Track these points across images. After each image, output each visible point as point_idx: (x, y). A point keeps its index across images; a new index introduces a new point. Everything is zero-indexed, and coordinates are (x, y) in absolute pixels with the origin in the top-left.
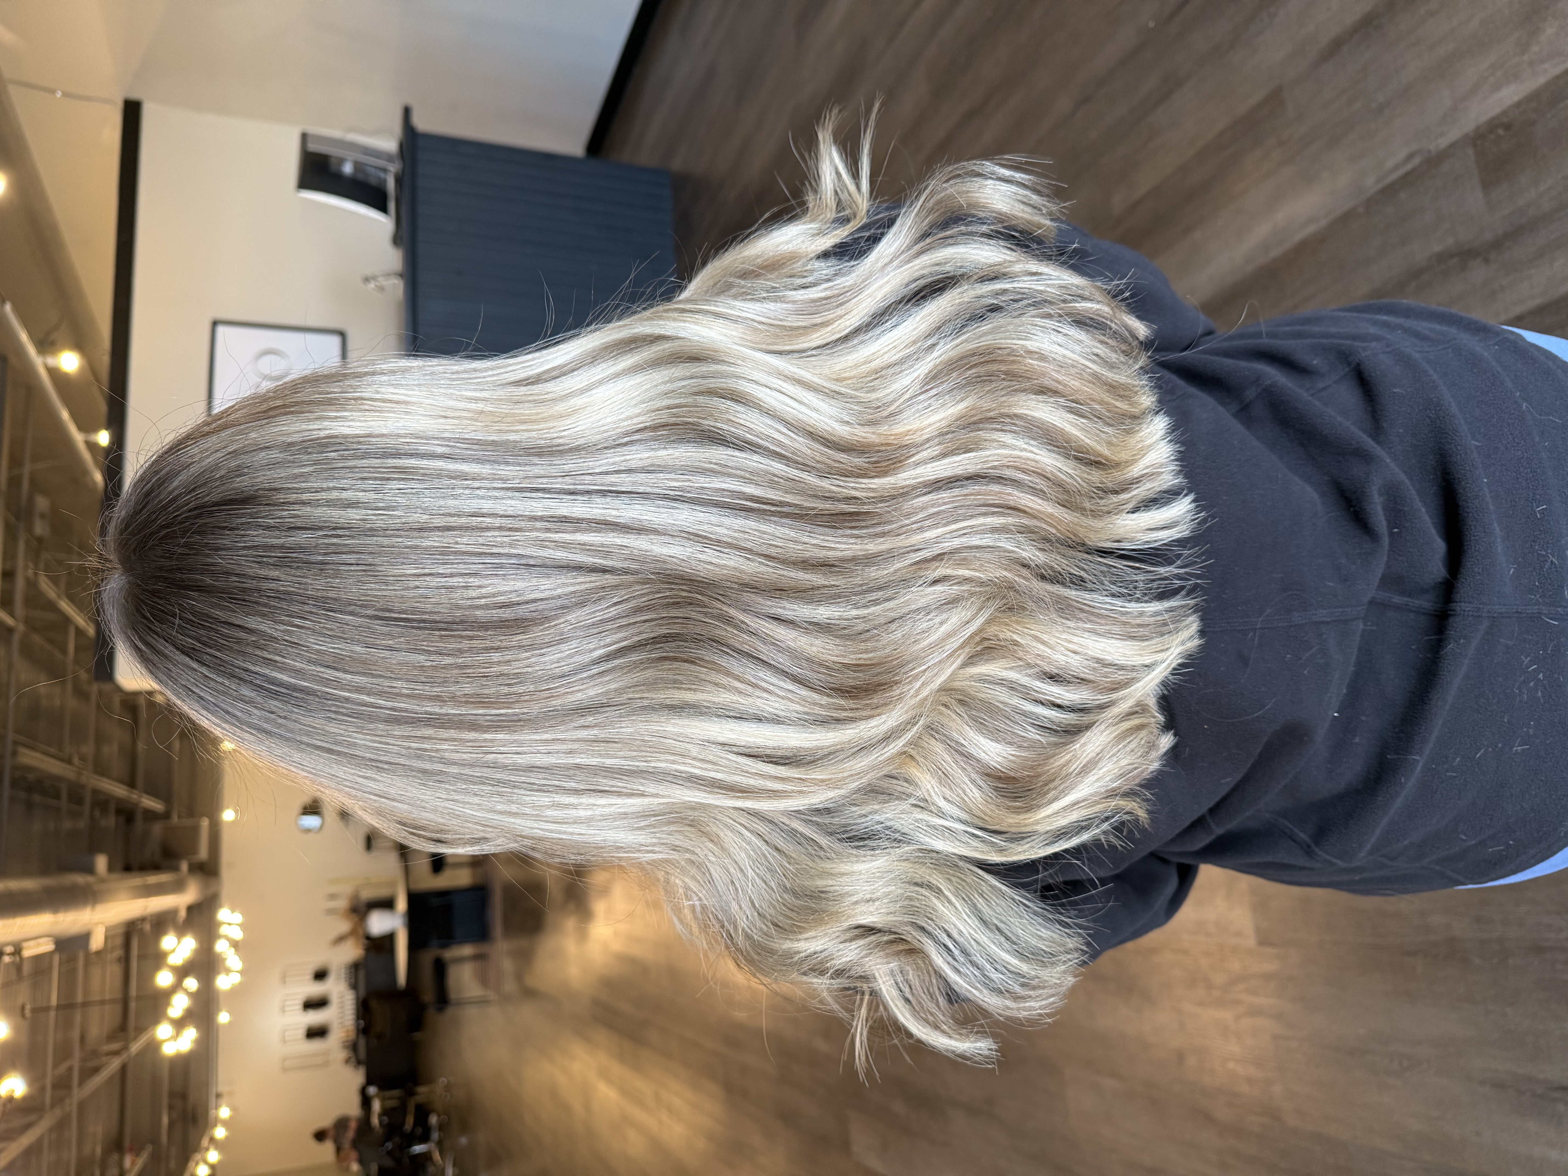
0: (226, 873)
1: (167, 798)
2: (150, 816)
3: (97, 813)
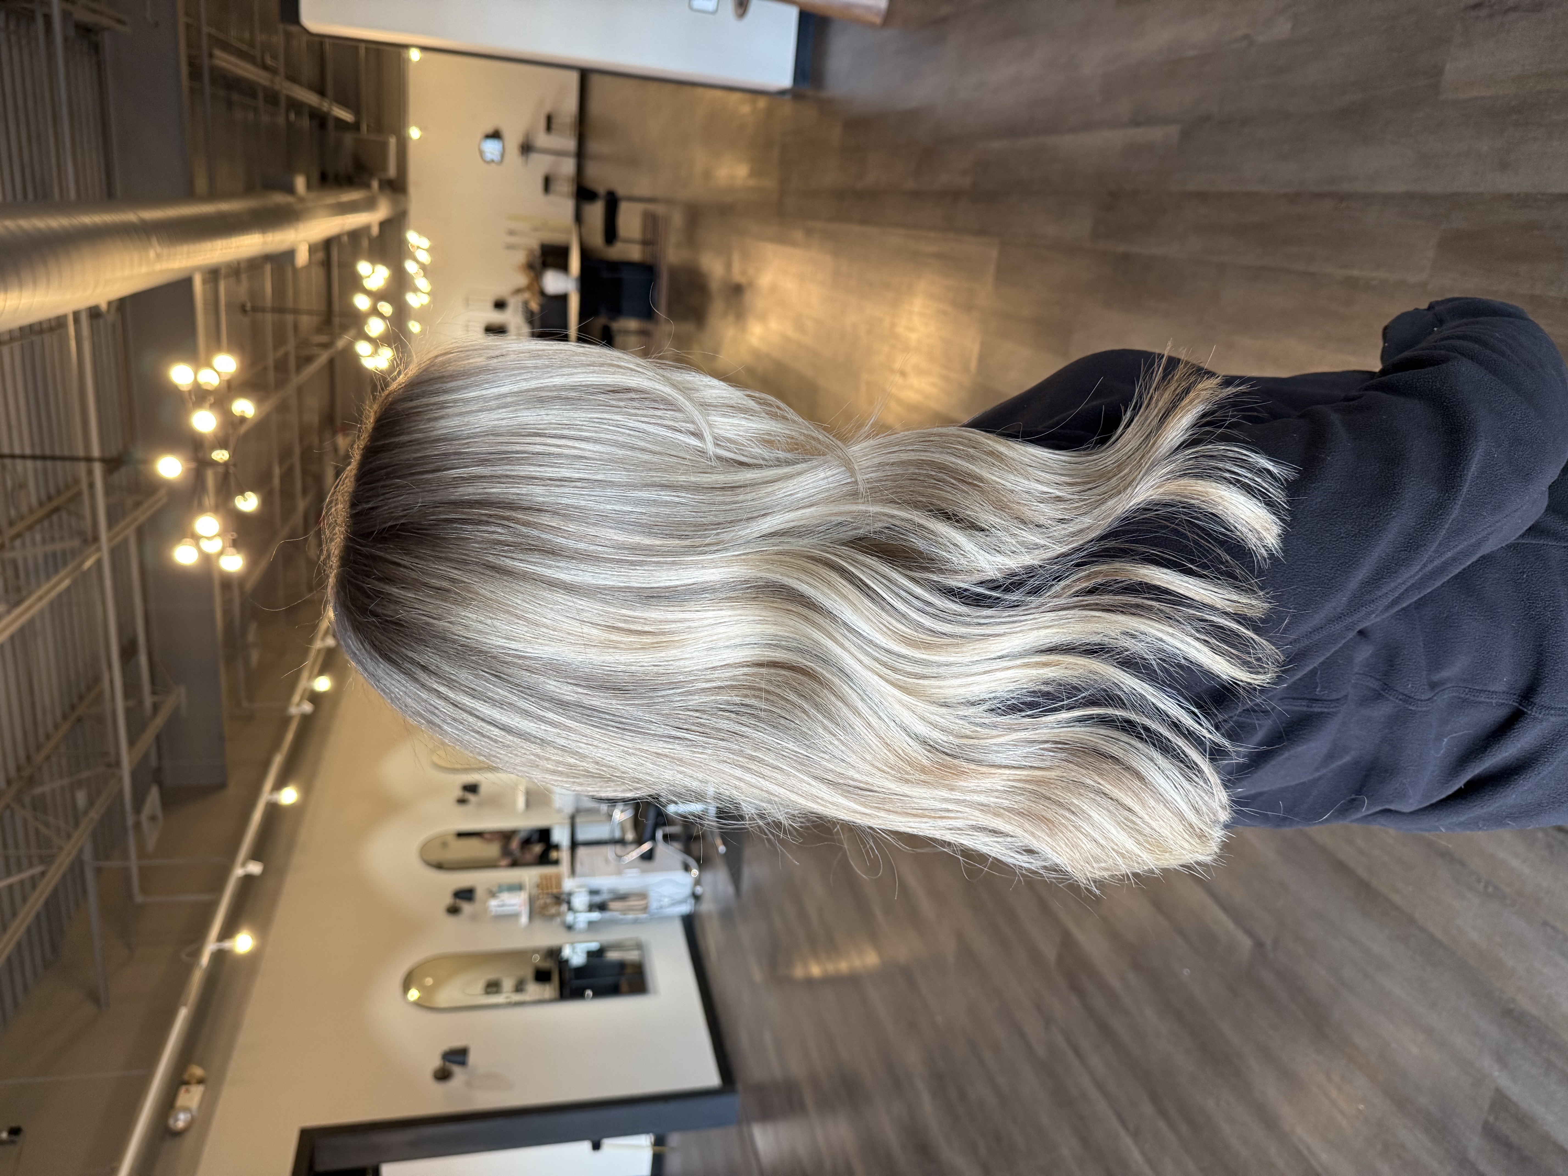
0: (415, 191)
1: (354, 107)
2: (341, 125)
3: (292, 116)
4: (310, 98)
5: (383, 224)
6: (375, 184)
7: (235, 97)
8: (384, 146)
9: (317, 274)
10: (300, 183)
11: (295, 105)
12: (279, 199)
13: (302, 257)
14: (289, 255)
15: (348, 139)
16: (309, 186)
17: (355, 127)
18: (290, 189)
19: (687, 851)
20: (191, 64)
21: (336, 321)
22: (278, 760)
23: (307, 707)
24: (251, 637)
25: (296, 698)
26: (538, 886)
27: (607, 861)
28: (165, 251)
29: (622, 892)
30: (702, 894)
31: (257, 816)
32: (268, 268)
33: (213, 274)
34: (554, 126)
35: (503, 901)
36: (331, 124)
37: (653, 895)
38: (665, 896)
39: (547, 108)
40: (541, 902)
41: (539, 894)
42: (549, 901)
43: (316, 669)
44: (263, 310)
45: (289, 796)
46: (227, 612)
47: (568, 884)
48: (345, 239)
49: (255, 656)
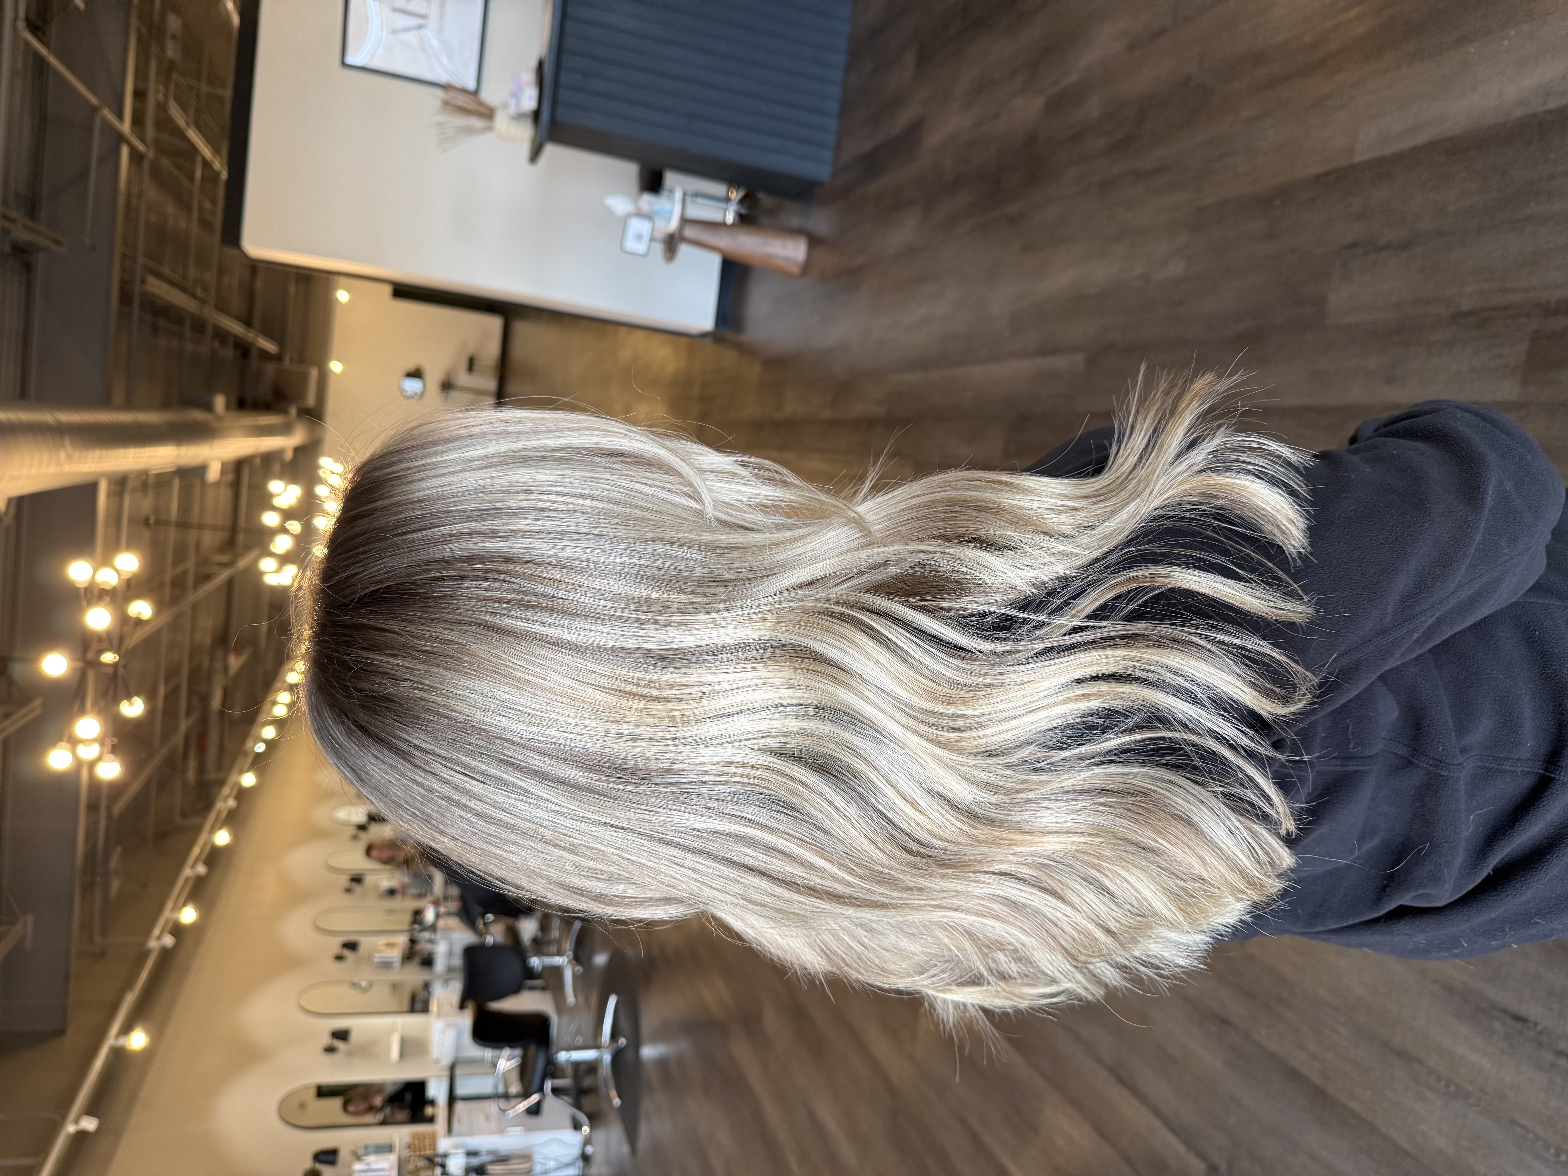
0: (331, 421)
1: (280, 341)
2: (264, 355)
3: (217, 344)
4: (236, 328)
5: (297, 450)
6: (293, 411)
7: (161, 322)
8: (305, 376)
9: (225, 493)
10: (220, 402)
11: (221, 335)
12: (198, 415)
13: (214, 474)
14: (200, 470)
15: (270, 369)
16: (228, 407)
17: (279, 358)
18: (208, 407)
19: (578, 1105)
20: (122, 290)
21: (241, 538)
22: (130, 999)
23: (169, 941)
24: (114, 863)
25: (157, 931)
26: (409, 1147)
27: (487, 1118)
28: (76, 454)
29: (502, 1154)
30: (594, 1153)
31: (98, 1064)
32: (177, 482)
33: (120, 482)
34: (475, 367)
35: (368, 1164)
36: (254, 354)
37: (537, 1158)
38: (551, 1159)
39: (470, 350)
40: (411, 1167)
41: (410, 1156)
42: (421, 1163)
43: (182, 900)
44: (167, 523)
45: (138, 1040)
46: (91, 834)
47: (444, 1144)
48: (258, 461)
49: (115, 884)
